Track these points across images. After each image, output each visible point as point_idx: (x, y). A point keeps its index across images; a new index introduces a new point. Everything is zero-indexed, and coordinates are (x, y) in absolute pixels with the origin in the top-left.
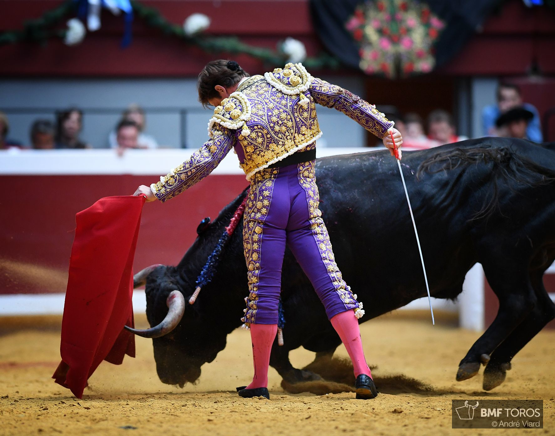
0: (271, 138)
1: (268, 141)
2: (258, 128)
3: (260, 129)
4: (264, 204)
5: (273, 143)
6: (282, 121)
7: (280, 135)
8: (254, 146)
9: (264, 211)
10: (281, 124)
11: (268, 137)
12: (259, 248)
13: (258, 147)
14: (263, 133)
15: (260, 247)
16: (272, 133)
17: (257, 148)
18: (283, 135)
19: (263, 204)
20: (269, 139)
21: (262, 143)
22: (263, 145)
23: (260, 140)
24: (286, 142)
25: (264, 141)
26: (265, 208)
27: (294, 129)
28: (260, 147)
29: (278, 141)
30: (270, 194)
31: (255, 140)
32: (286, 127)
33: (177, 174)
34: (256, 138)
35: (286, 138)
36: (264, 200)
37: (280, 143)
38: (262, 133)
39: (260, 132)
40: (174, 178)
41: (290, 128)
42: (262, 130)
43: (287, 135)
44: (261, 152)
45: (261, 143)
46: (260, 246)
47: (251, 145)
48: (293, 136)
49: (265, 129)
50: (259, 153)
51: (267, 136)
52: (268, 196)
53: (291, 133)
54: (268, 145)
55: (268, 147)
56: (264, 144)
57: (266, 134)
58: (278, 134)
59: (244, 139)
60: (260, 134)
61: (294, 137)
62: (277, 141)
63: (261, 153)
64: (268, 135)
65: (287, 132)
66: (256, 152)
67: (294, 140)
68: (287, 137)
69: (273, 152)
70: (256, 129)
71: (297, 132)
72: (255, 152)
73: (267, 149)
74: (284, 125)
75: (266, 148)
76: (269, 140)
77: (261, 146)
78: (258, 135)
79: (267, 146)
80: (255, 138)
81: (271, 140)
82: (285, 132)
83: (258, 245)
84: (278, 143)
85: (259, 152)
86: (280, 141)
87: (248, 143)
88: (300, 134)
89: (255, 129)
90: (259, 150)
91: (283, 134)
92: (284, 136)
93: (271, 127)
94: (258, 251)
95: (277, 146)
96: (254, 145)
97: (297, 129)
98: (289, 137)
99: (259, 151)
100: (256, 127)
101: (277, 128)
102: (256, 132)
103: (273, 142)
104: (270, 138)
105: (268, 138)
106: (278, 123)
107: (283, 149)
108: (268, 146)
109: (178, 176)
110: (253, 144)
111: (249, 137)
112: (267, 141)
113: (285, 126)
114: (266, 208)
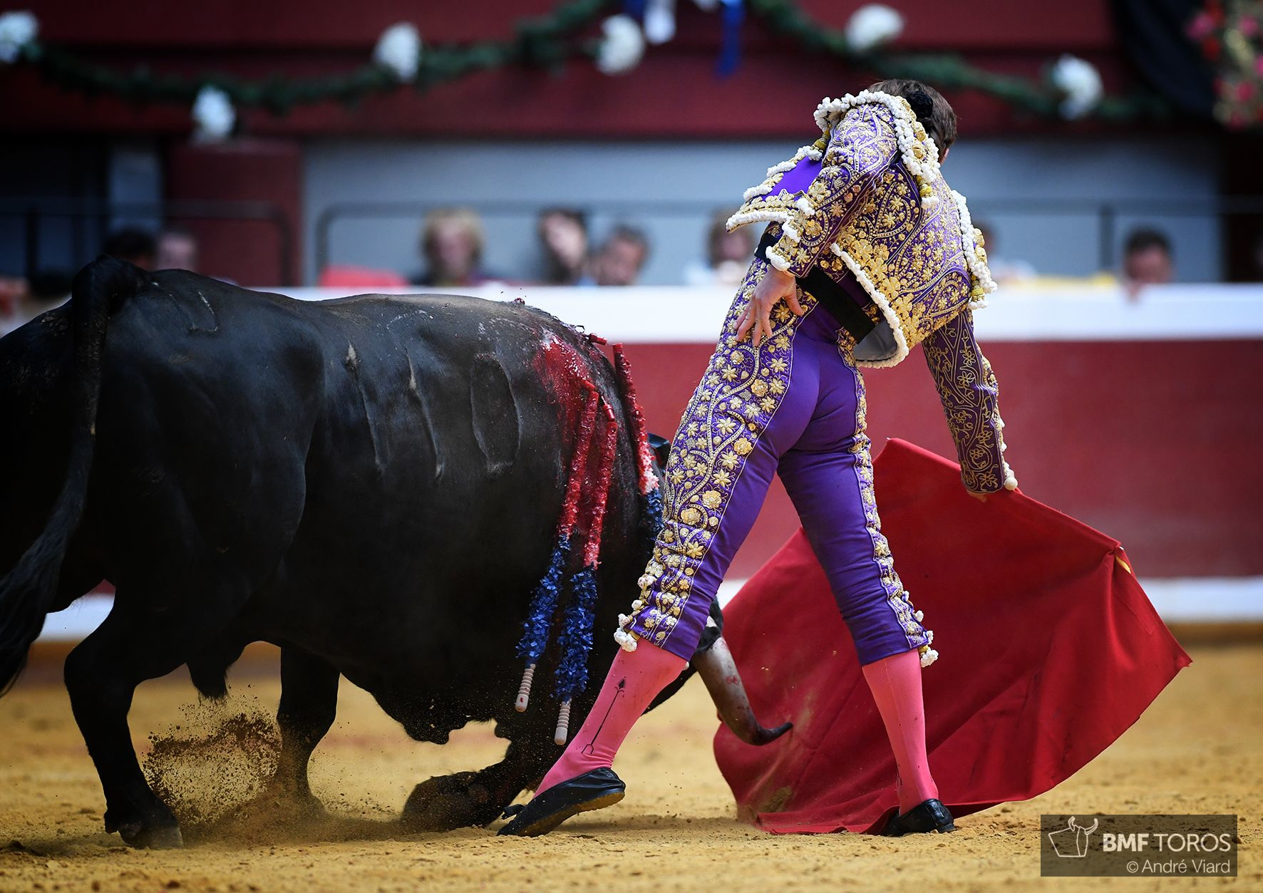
0: (898, 244)
1: (890, 239)
2: (914, 208)
3: (913, 214)
4: (771, 389)
5: (889, 250)
6: (930, 256)
7: (906, 260)
8: (874, 212)
9: (769, 404)
10: (925, 255)
11: (900, 235)
12: (731, 487)
13: (874, 221)
14: (906, 223)
15: (732, 485)
16: (909, 242)
17: (871, 219)
18: (906, 268)
19: (769, 389)
20: (895, 240)
21: (885, 228)
22: (881, 231)
23: (890, 220)
24: (894, 279)
25: (890, 230)
26: (772, 397)
27: (921, 288)
28: (874, 225)
29: (894, 261)
30: (786, 367)
31: (888, 210)
32: (923, 269)
33: (821, 208)
34: (892, 212)
35: (903, 277)
36: (774, 380)
37: (892, 267)
38: (904, 220)
39: (906, 216)
40: (818, 220)
41: (921, 279)
42: (911, 220)
43: (907, 277)
44: (866, 230)
45: (885, 225)
46: (733, 482)
47: (876, 204)
48: (908, 291)
49: (914, 226)
50: (862, 227)
51: (900, 233)
52: (782, 373)
53: (911, 285)
54: (883, 242)
55: (879, 244)
56: (883, 232)
57: (905, 229)
58: (907, 255)
59: (886, 185)
60: (902, 215)
61: (906, 294)
62: (895, 259)
63: (862, 232)
64: (904, 236)
65: (914, 275)
66: (863, 219)
67: (900, 296)
68: (905, 277)
69: (870, 256)
70: (910, 206)
71: (916, 295)
72: (861, 218)
73: (874, 242)
74: (925, 262)
75: (876, 240)
76: (893, 240)
77: (878, 226)
78: (899, 212)
79: (880, 239)
80: (893, 208)
81: (895, 245)
82: (912, 271)
83: (730, 479)
84: (892, 262)
85: (864, 225)
86: (895, 265)
87: (879, 197)
88: (913, 304)
89: (909, 202)
90: (869, 225)
91: (910, 267)
92: (904, 271)
93: (918, 236)
94: (726, 491)
95: (885, 262)
96: (878, 211)
97: (922, 293)
98: (904, 281)
99: (867, 226)
100: (913, 202)
101: (918, 249)
102: (904, 206)
103: (891, 250)
104: (899, 241)
105: (897, 236)
106: (926, 248)
107: (882, 276)
108: (880, 241)
109: (824, 214)
110: (879, 208)
111: (891, 195)
112: (892, 237)
113: (923, 266)
114: (776, 399)
